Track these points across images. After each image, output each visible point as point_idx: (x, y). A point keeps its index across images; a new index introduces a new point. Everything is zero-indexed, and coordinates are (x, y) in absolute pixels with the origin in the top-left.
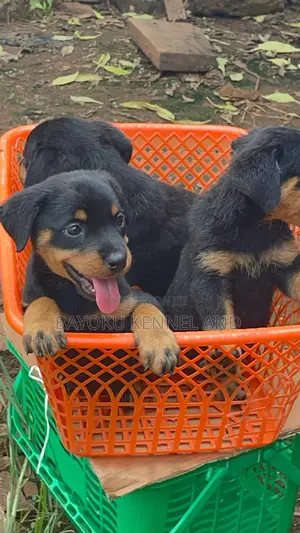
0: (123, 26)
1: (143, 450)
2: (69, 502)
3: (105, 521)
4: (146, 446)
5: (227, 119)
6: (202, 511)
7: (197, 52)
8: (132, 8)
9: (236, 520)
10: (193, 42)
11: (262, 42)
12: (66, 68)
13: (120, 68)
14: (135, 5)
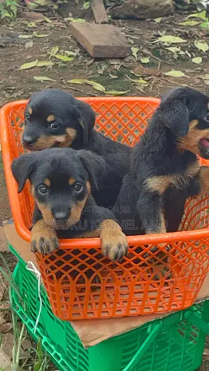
0: (65, 27)
1: (105, 315)
2: (55, 351)
3: (80, 363)
4: (107, 312)
5: (140, 89)
6: (145, 353)
7: (118, 44)
8: (70, 14)
9: (167, 359)
10: (115, 37)
11: (161, 36)
12: (29, 57)
13: (66, 56)
14: (72, 13)
